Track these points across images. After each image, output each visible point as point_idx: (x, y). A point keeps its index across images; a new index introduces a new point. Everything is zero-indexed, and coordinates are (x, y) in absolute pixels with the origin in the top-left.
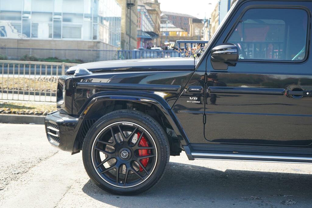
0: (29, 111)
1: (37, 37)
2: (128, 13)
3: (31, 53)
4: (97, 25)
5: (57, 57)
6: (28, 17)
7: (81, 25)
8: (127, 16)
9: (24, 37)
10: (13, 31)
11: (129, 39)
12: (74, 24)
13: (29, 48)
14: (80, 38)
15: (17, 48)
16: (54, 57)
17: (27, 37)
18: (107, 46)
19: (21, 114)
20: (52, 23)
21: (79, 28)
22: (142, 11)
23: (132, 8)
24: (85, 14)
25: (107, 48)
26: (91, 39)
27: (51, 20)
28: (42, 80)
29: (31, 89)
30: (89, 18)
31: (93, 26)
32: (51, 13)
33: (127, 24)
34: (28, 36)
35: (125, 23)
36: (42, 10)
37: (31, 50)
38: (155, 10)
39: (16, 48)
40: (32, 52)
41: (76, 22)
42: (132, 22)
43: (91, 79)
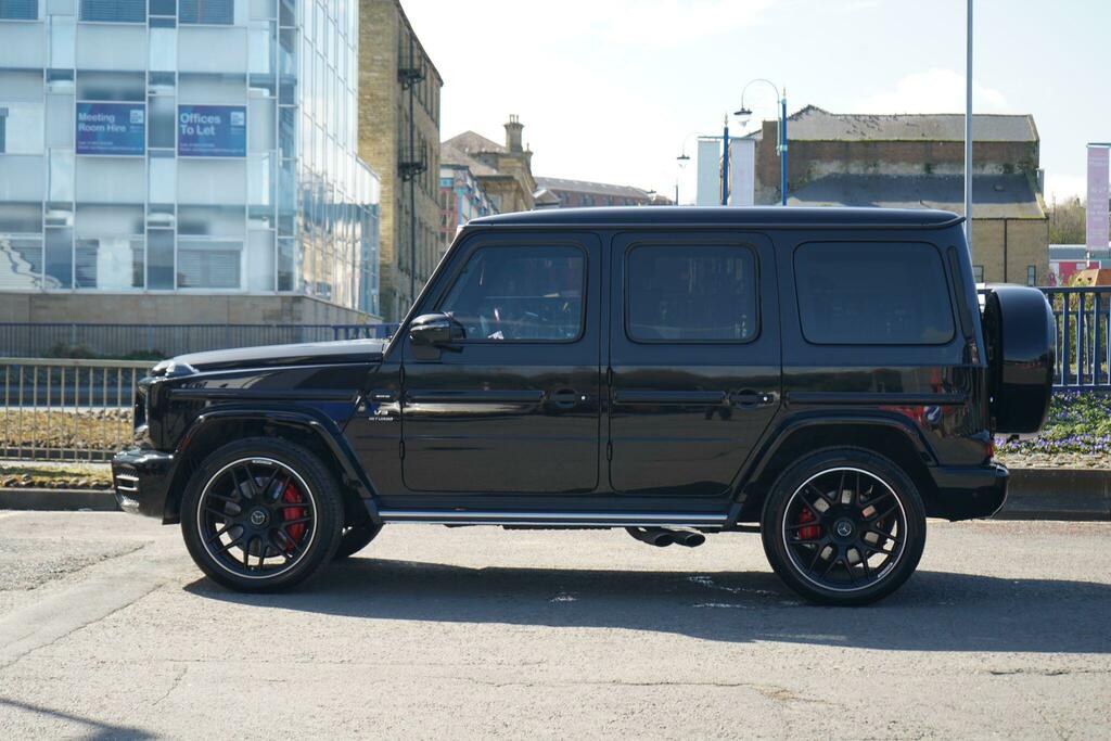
0: (77, 481)
1: (94, 286)
2: (403, 193)
3: (74, 339)
4: (292, 240)
5: (162, 352)
6: (63, 222)
7: (240, 244)
8: (399, 206)
9: (51, 284)
10: (15, 267)
11: (408, 286)
12: (214, 239)
13: (68, 321)
14: (237, 285)
15: (30, 325)
16: (150, 350)
17: (63, 287)
18: (327, 309)
19: (59, 487)
20: (145, 237)
21: (232, 254)
22: (460, 183)
23: (420, 177)
24: (252, 208)
25: (327, 317)
26: (273, 289)
27: (140, 229)
28: (112, 419)
29: (80, 443)
30: (265, 220)
31: (277, 243)
32: (140, 207)
33: (399, 234)
34: (66, 283)
35: (395, 230)
36: (110, 199)
37: (74, 330)
38: (510, 179)
39: (25, 325)
40: (78, 335)
41: (220, 233)
42: (421, 224)
43: (203, 382)
